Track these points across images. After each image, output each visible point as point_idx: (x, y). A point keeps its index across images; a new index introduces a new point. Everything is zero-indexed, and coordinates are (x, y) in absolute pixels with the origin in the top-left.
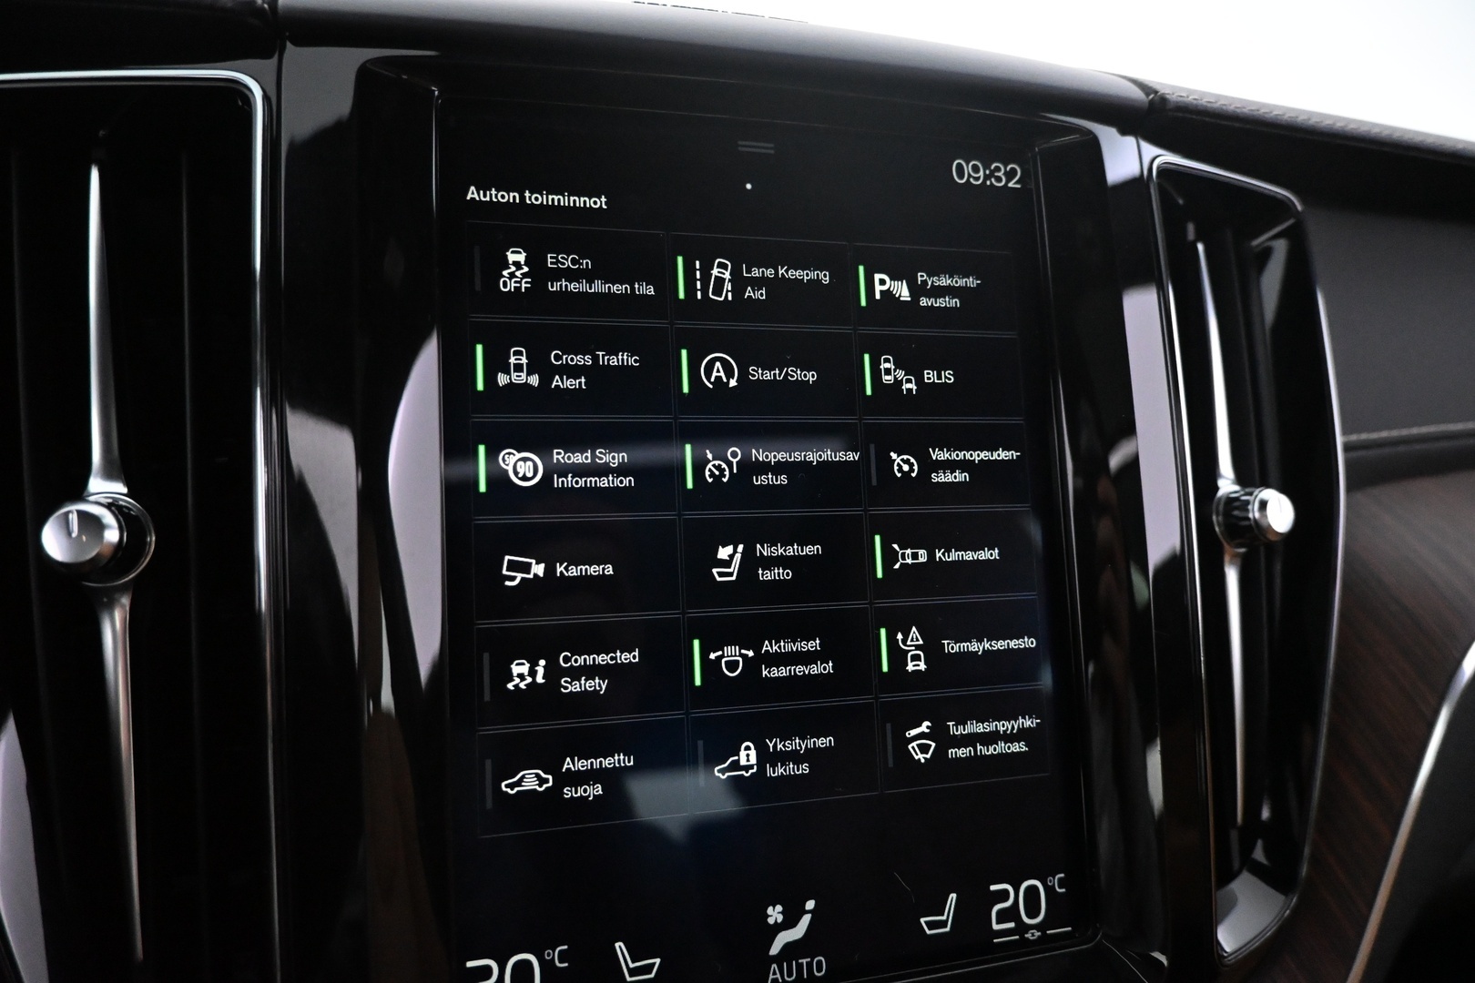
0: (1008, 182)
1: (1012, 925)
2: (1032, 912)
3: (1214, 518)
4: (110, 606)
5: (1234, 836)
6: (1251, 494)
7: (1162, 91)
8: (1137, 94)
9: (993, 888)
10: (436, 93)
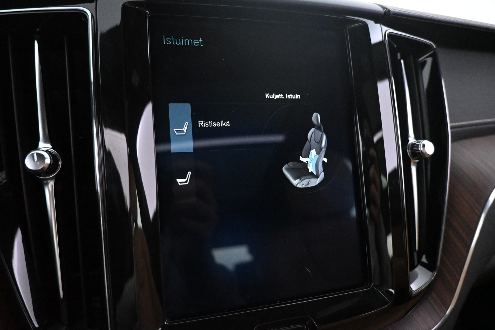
3: (408, 151)
4: (47, 184)
5: (415, 254)
6: (420, 142)
7: (388, 8)
8: (381, 9)
10: (148, 13)
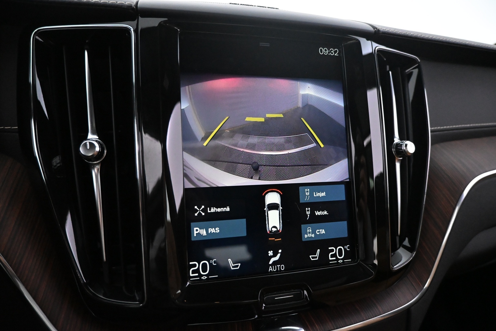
0: (335, 54)
1: (335, 258)
2: (340, 255)
3: (393, 150)
4: (94, 168)
5: (398, 239)
6: (403, 142)
7: (378, 28)
8: (371, 29)
9: (330, 248)
10: (179, 30)
